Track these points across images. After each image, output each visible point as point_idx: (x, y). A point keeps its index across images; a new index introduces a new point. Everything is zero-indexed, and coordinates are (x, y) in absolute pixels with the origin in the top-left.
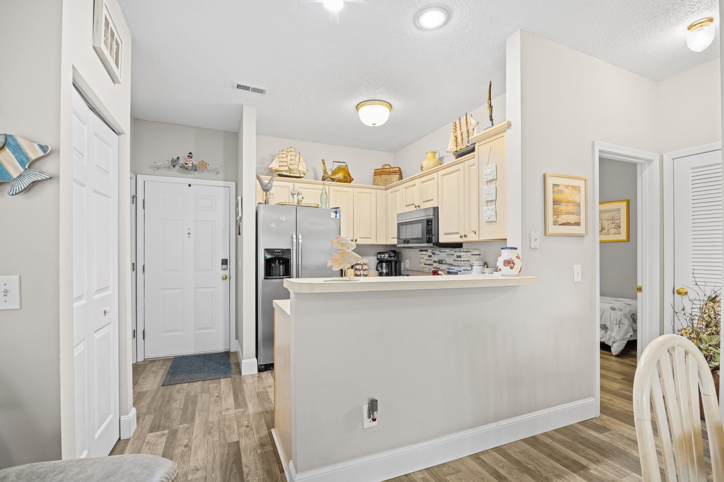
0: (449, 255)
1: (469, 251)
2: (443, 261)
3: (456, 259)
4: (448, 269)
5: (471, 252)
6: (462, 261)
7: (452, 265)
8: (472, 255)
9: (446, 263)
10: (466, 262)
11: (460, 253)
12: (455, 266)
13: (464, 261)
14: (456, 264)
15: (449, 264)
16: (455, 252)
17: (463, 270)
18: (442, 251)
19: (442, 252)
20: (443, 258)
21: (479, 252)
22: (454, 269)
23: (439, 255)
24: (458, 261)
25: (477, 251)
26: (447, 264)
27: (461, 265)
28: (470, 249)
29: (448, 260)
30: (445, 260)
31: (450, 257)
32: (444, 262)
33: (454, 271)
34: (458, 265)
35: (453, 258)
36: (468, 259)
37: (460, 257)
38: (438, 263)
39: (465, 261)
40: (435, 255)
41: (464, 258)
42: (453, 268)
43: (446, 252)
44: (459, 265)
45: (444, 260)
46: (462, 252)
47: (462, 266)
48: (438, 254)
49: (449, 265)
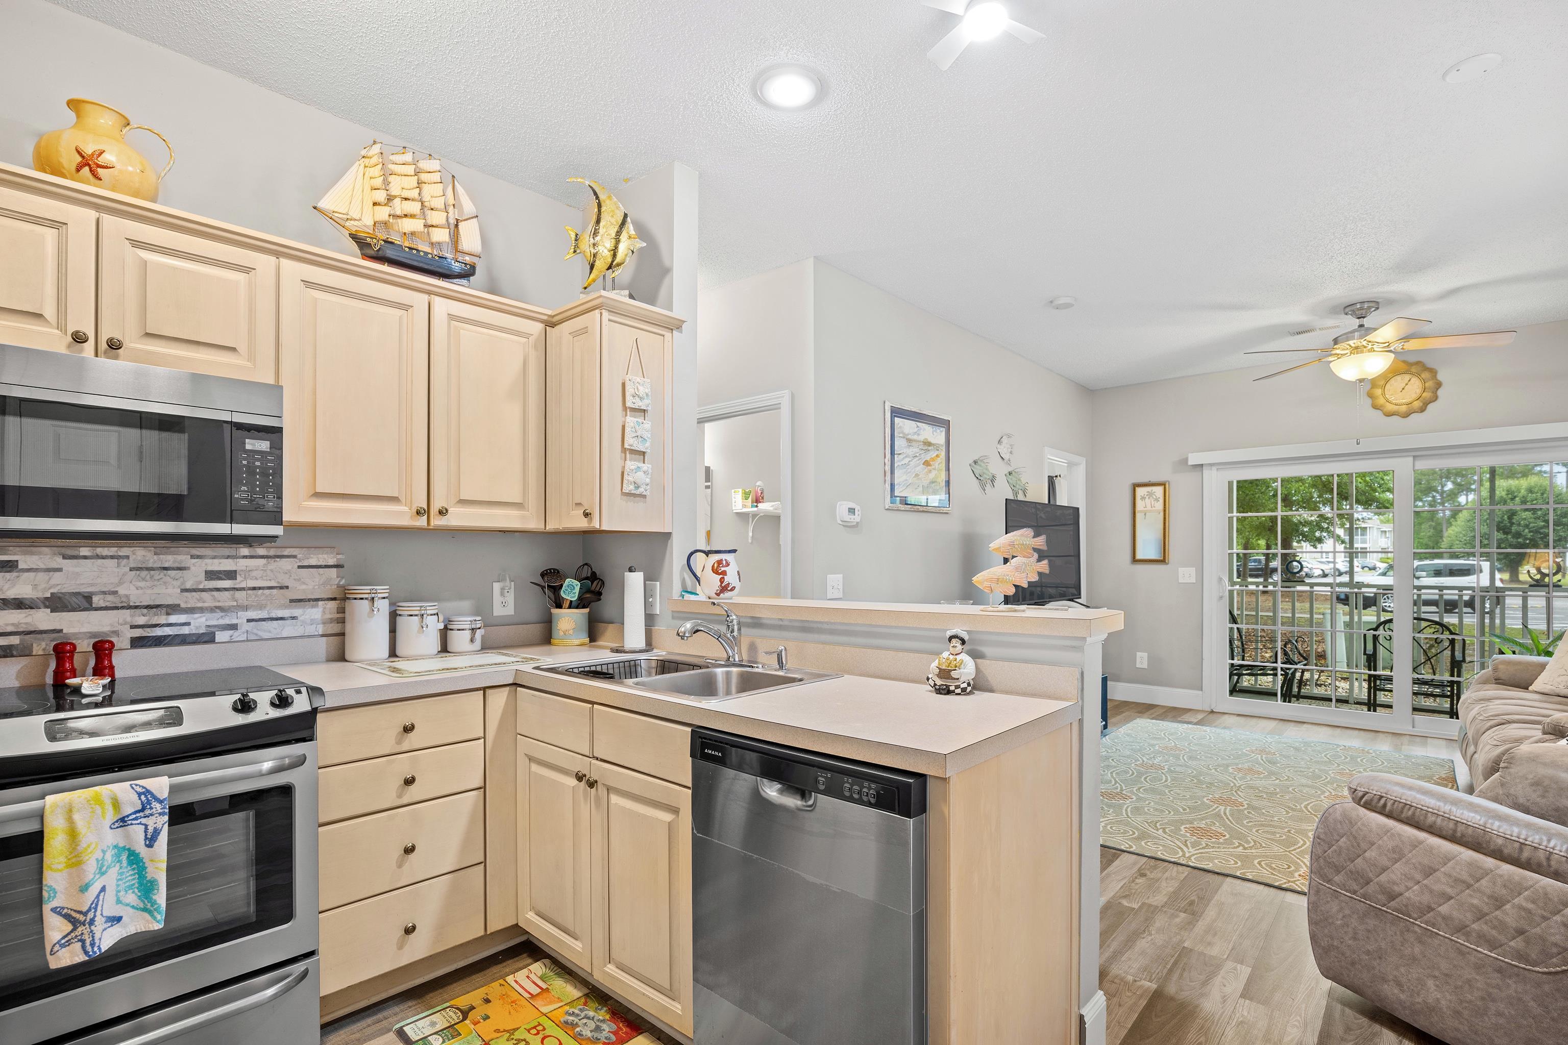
0: (152, 569)
1: (286, 553)
2: (95, 599)
3: (201, 582)
4: (133, 627)
5: (295, 557)
6: (243, 589)
7: (173, 609)
8: (299, 567)
9: (120, 605)
10: (267, 592)
11: (230, 560)
12: (191, 611)
13: (254, 589)
14: (200, 605)
15: (148, 607)
16: (192, 557)
17: (249, 621)
18: (81, 554)
19: (85, 557)
20: (92, 585)
21: (339, 557)
22: (188, 624)
23: (59, 570)
24: (218, 590)
25: (325, 556)
26: (136, 607)
27: (235, 604)
28: (289, 549)
29: (140, 592)
30: (115, 593)
31: (152, 577)
32: (97, 601)
33: (186, 630)
34: (217, 607)
35: (175, 583)
36: (278, 582)
37: (231, 575)
38: (46, 607)
39: (260, 588)
40: (15, 574)
41: (256, 579)
42: (173, 619)
43: (127, 557)
44: (217, 604)
45: (104, 593)
46: (245, 557)
47: (246, 608)
48: (42, 566)
49: (145, 611)
